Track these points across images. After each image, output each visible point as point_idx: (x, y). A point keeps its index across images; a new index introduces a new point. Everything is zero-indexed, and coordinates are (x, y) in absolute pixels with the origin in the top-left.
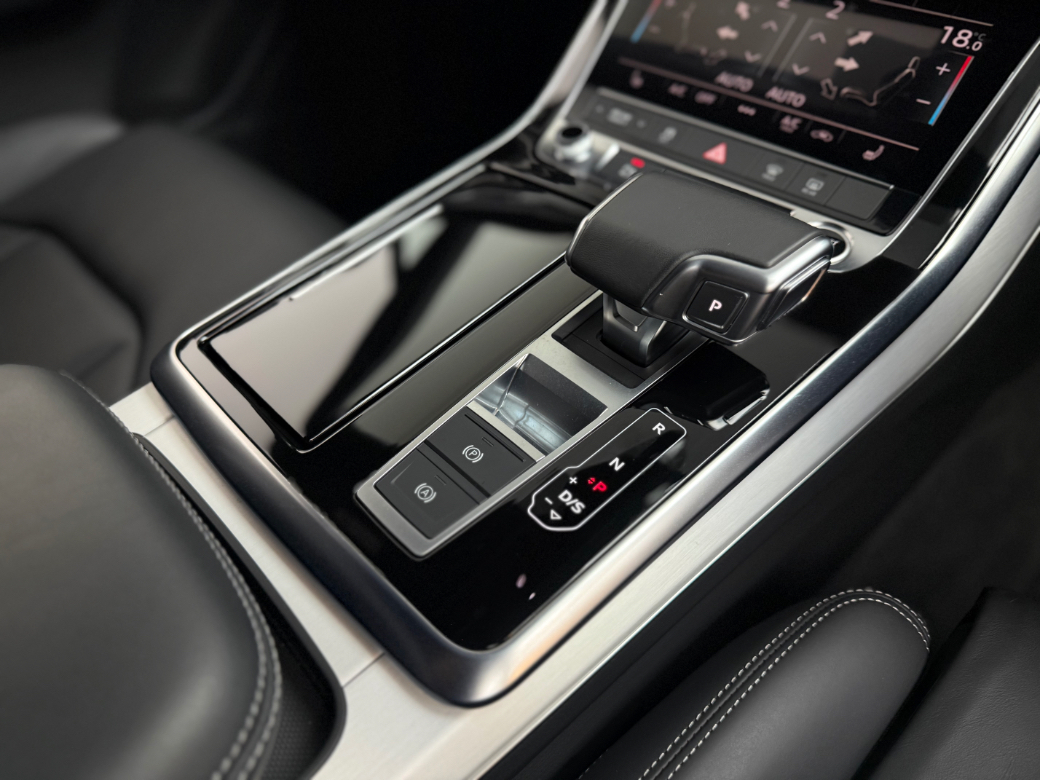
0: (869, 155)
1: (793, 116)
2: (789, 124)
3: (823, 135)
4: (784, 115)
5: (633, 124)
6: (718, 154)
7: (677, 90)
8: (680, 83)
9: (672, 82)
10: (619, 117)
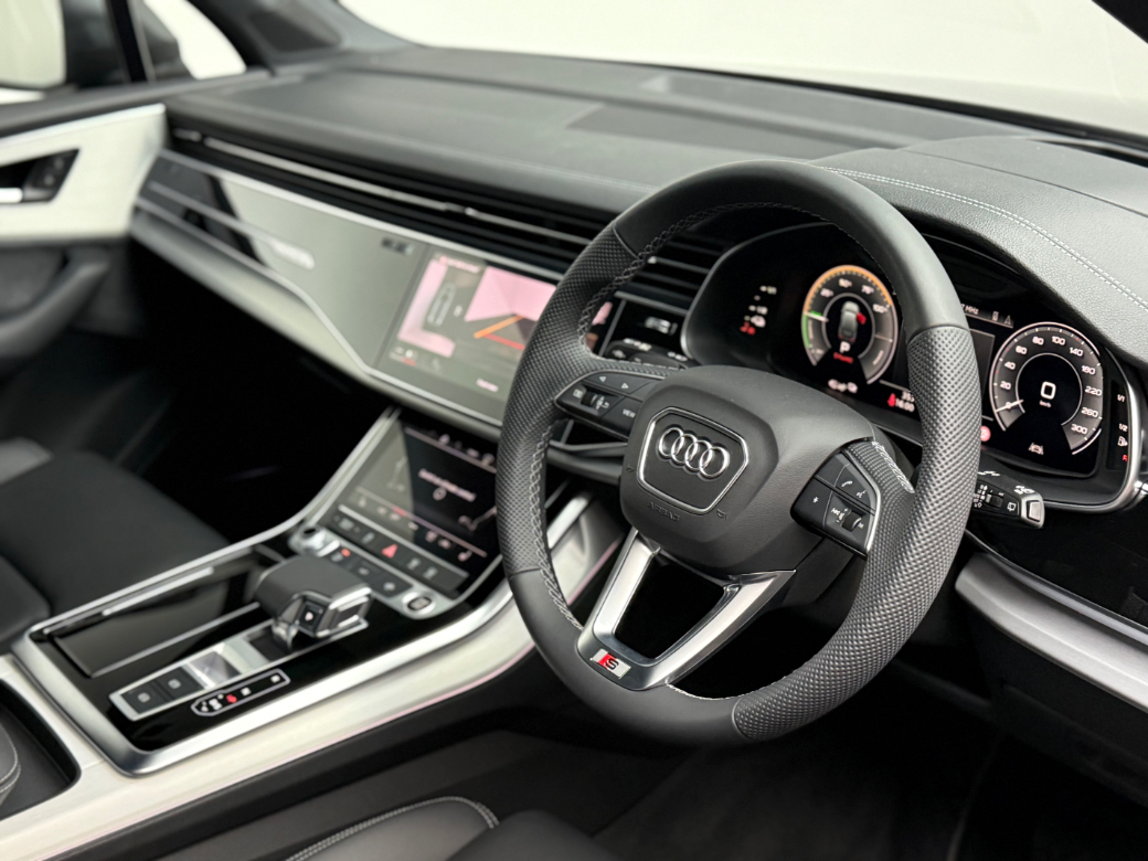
0: (463, 557)
1: (433, 531)
2: (431, 536)
3: (445, 544)
4: (428, 530)
5: (352, 530)
6: (390, 551)
7: (382, 511)
8: (384, 506)
9: (380, 505)
10: (346, 525)
